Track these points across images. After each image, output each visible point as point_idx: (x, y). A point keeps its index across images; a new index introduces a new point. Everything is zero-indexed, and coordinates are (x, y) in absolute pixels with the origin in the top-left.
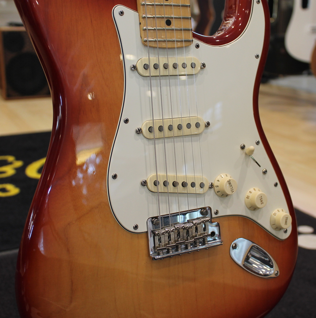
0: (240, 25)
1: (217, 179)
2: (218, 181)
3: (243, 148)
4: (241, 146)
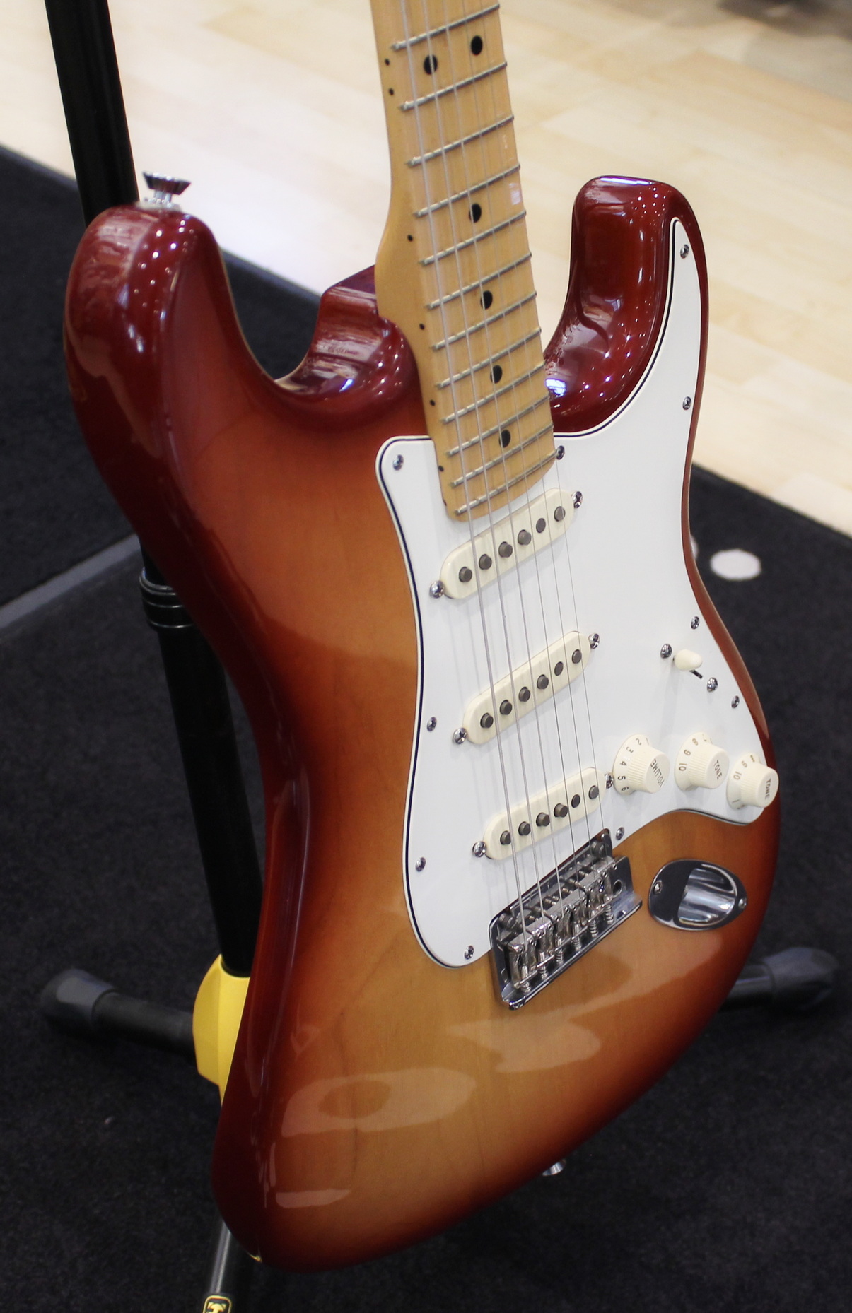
0: (628, 355)
1: (619, 761)
2: (624, 763)
3: (666, 654)
4: (662, 650)
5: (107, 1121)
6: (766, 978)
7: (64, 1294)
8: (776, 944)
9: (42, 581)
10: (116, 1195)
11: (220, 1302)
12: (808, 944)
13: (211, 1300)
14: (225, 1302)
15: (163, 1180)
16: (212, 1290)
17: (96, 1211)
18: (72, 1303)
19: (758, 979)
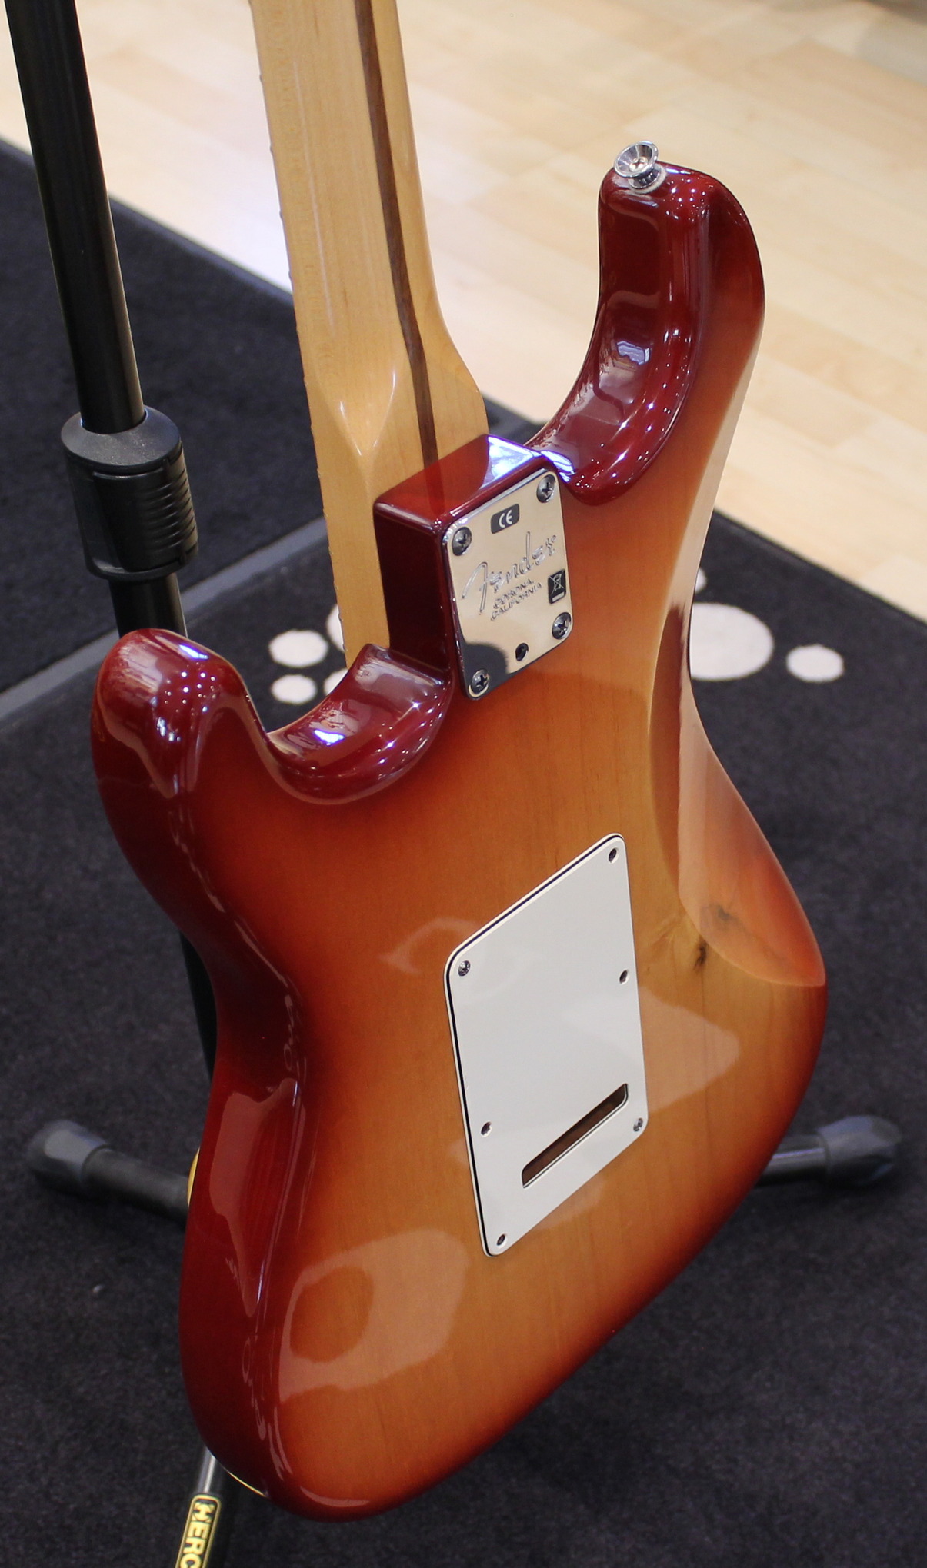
5: (96, 1289)
6: (820, 1150)
7: (44, 1481)
8: (836, 1109)
9: (44, 667)
10: (103, 1372)
11: (208, 1502)
12: (870, 1111)
13: (199, 1500)
14: (214, 1503)
15: (154, 1357)
16: (199, 1491)
17: (81, 1390)
18: (51, 1491)
19: (810, 1152)
